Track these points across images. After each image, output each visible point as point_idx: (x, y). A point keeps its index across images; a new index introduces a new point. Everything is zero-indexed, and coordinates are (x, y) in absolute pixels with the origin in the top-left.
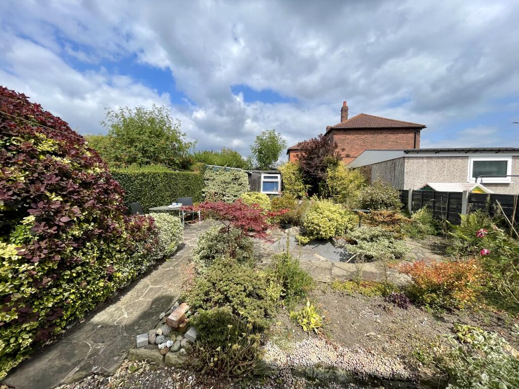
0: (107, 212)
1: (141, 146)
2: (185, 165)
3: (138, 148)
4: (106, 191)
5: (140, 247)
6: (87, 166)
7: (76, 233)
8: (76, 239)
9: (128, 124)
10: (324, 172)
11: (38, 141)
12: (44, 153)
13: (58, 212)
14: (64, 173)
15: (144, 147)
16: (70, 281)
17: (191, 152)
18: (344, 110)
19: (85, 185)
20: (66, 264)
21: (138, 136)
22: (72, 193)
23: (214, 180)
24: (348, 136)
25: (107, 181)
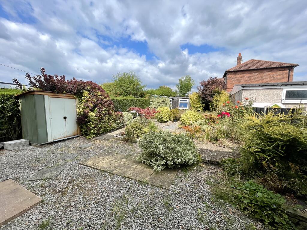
0: (110, 109)
1: (124, 88)
2: (142, 96)
3: (123, 89)
4: (110, 104)
5: (118, 120)
6: (106, 98)
7: (104, 113)
8: (104, 114)
9: (120, 80)
10: (212, 97)
11: (98, 93)
12: (98, 95)
13: (101, 108)
14: (102, 100)
15: (125, 89)
16: (102, 123)
17: (145, 89)
18: (239, 58)
19: (106, 102)
20: (102, 119)
21: (123, 85)
22: (103, 104)
23: (154, 102)
24: (237, 75)
25: (110, 102)
